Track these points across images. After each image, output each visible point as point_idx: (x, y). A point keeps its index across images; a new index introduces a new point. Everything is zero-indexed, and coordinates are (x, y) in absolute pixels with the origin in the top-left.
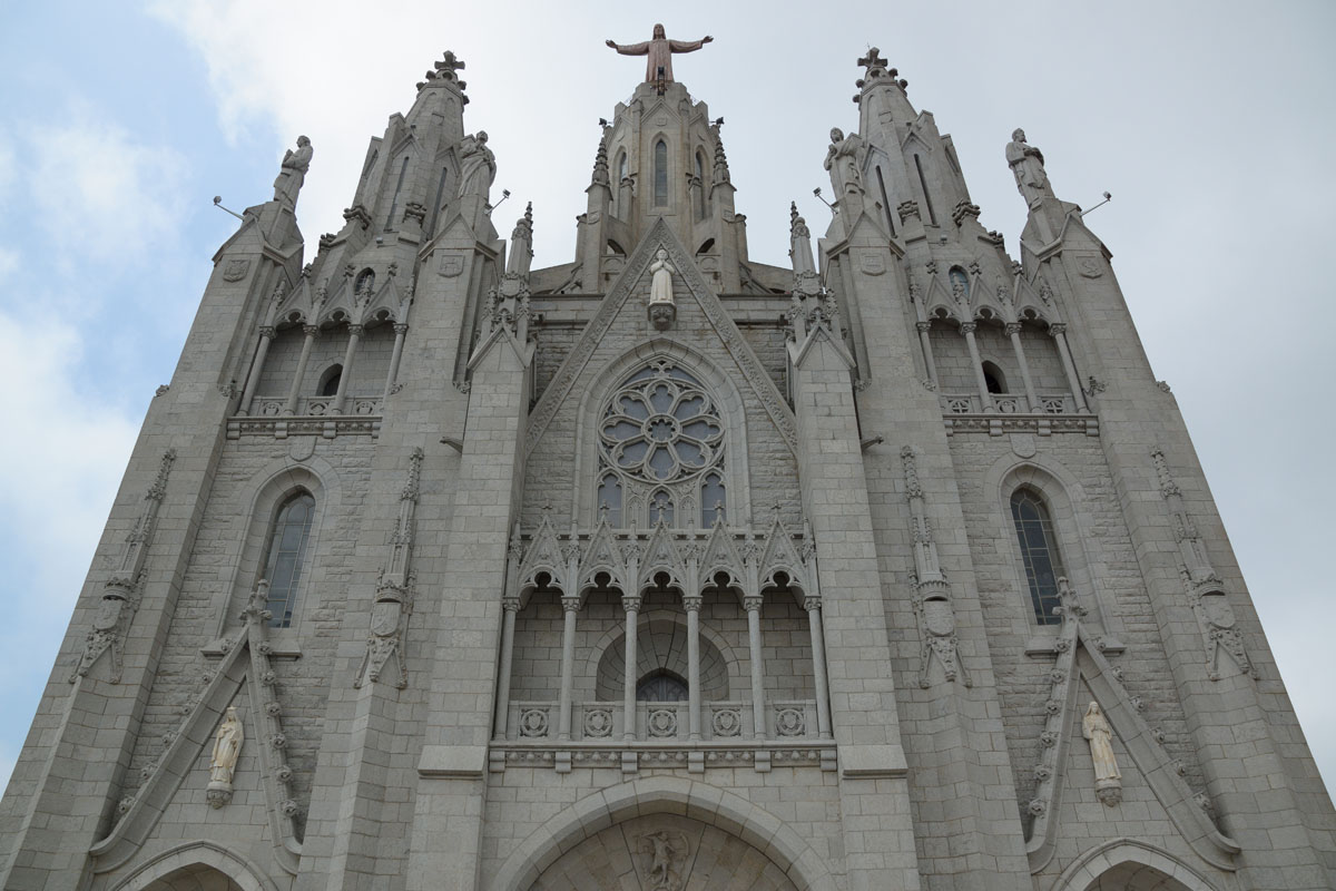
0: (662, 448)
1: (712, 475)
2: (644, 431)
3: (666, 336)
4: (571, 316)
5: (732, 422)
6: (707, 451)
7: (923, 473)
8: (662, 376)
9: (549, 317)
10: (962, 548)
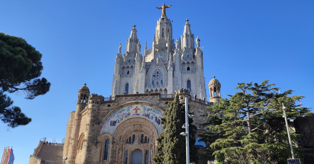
0: (157, 78)
1: (162, 80)
2: (156, 76)
3: (158, 66)
4: (149, 64)
5: (163, 75)
6: (161, 77)
7: (178, 79)
8: (158, 70)
9: (148, 65)
10: (181, 86)
